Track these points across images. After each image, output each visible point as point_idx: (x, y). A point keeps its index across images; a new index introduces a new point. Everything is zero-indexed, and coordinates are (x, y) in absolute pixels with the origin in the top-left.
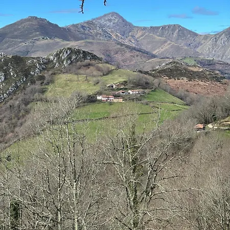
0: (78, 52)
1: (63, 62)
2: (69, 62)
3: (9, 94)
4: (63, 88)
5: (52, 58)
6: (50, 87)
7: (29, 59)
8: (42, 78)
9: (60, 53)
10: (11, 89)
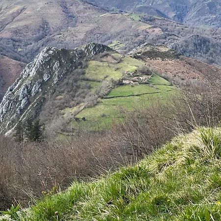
0: (99, 46)
1: (91, 53)
2: (95, 53)
3: (64, 75)
4: (95, 71)
5: (83, 49)
6: (87, 71)
7: (71, 50)
8: (81, 64)
9: (89, 46)
10: (64, 72)
